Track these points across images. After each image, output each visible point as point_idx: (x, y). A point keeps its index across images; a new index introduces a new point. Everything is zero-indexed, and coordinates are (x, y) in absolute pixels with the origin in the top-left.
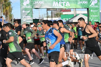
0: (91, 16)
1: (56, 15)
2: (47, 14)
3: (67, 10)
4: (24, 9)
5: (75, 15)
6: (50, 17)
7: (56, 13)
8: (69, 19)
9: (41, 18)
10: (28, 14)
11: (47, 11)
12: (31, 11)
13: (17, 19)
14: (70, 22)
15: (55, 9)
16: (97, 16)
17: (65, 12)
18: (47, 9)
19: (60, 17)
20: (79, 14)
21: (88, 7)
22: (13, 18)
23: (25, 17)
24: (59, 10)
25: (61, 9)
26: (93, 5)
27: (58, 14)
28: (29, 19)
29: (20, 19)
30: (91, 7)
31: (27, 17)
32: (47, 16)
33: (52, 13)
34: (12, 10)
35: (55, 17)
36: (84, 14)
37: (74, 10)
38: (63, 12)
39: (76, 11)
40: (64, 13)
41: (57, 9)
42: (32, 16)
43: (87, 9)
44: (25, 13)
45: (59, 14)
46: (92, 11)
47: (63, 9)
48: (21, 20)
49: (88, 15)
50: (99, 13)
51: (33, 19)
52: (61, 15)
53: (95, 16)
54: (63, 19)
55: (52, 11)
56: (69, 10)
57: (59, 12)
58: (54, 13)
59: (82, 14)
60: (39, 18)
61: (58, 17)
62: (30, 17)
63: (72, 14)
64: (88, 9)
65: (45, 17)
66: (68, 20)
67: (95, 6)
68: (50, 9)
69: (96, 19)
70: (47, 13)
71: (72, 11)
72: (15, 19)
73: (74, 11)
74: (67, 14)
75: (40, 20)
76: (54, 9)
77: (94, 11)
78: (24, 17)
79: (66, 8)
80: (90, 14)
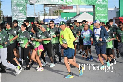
0: (98, 15)
1: (55, 13)
2: (44, 11)
3: (69, 7)
4: (15, 4)
5: (78, 13)
6: (47, 15)
7: (55, 10)
8: (71, 18)
9: (36, 17)
10: (21, 11)
11: (44, 8)
12: (24, 7)
13: (7, 16)
14: (71, 21)
15: (54, 6)
16: (105, 15)
17: (67, 9)
18: (44, 5)
19: (60, 15)
20: (83, 12)
21: (93, 4)
22: (2, 15)
23: (17, 14)
24: (58, 7)
25: (62, 5)
26: (100, 2)
27: (57, 11)
28: (21, 17)
29: (11, 16)
30: (97, 3)
31: (20, 14)
32: (44, 14)
33: (50, 10)
34: (1, 5)
35: (54, 15)
36: (89, 12)
37: (77, 6)
38: (64, 9)
39: (79, 8)
40: (65, 11)
41: (56, 5)
42: (25, 13)
43: (92, 6)
44: (16, 10)
45: (59, 11)
46: (98, 8)
47: (63, 5)
48: (12, 18)
49: (94, 14)
50: (107, 11)
51: (27, 17)
52: (61, 13)
53: (102, 15)
54: (64, 18)
55: (50, 8)
56: (71, 7)
57: (58, 9)
58: (52, 11)
59: (86, 12)
60: (35, 16)
61: (57, 15)
62: (23, 14)
63: (75, 12)
64: (94, 6)
65: (42, 15)
66: (69, 19)
67: (102, 3)
68: (48, 6)
69: (103, 18)
70: (44, 9)
71: (75, 8)
72: (5, 16)
73: (77, 8)
74: (69, 12)
75: (36, 19)
76: (52, 5)
77: (101, 9)
78: (15, 14)
79: (68, 4)
80: (96, 12)
